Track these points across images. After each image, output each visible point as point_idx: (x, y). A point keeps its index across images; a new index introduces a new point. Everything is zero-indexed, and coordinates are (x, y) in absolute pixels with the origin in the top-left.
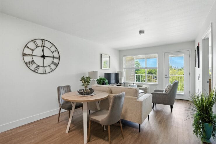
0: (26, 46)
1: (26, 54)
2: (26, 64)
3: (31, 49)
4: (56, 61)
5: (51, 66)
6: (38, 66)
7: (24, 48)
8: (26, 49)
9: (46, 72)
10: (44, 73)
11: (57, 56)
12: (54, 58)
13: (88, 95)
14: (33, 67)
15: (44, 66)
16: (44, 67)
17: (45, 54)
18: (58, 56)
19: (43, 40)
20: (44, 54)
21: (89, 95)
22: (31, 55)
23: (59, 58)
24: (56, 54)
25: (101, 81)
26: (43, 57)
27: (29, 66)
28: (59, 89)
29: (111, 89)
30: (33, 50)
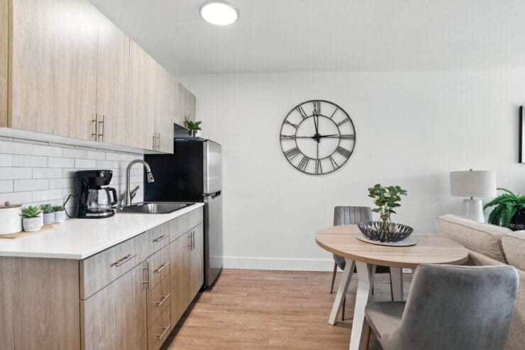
0: (285, 122)
1: (285, 136)
2: (286, 154)
3: (293, 125)
4: (346, 145)
5: (333, 157)
6: (306, 159)
7: (282, 126)
8: (286, 126)
9: (324, 172)
10: (317, 174)
11: (350, 132)
12: (341, 137)
13: (385, 243)
14: (297, 160)
15: (320, 157)
16: (318, 160)
17: (321, 133)
18: (352, 133)
19: (316, 102)
20: (319, 132)
21: (391, 244)
22: (294, 138)
23: (353, 137)
24: (346, 130)
25: (504, 206)
26: (317, 137)
27: (289, 158)
28: (337, 211)
29: (500, 242)
30: (296, 127)
